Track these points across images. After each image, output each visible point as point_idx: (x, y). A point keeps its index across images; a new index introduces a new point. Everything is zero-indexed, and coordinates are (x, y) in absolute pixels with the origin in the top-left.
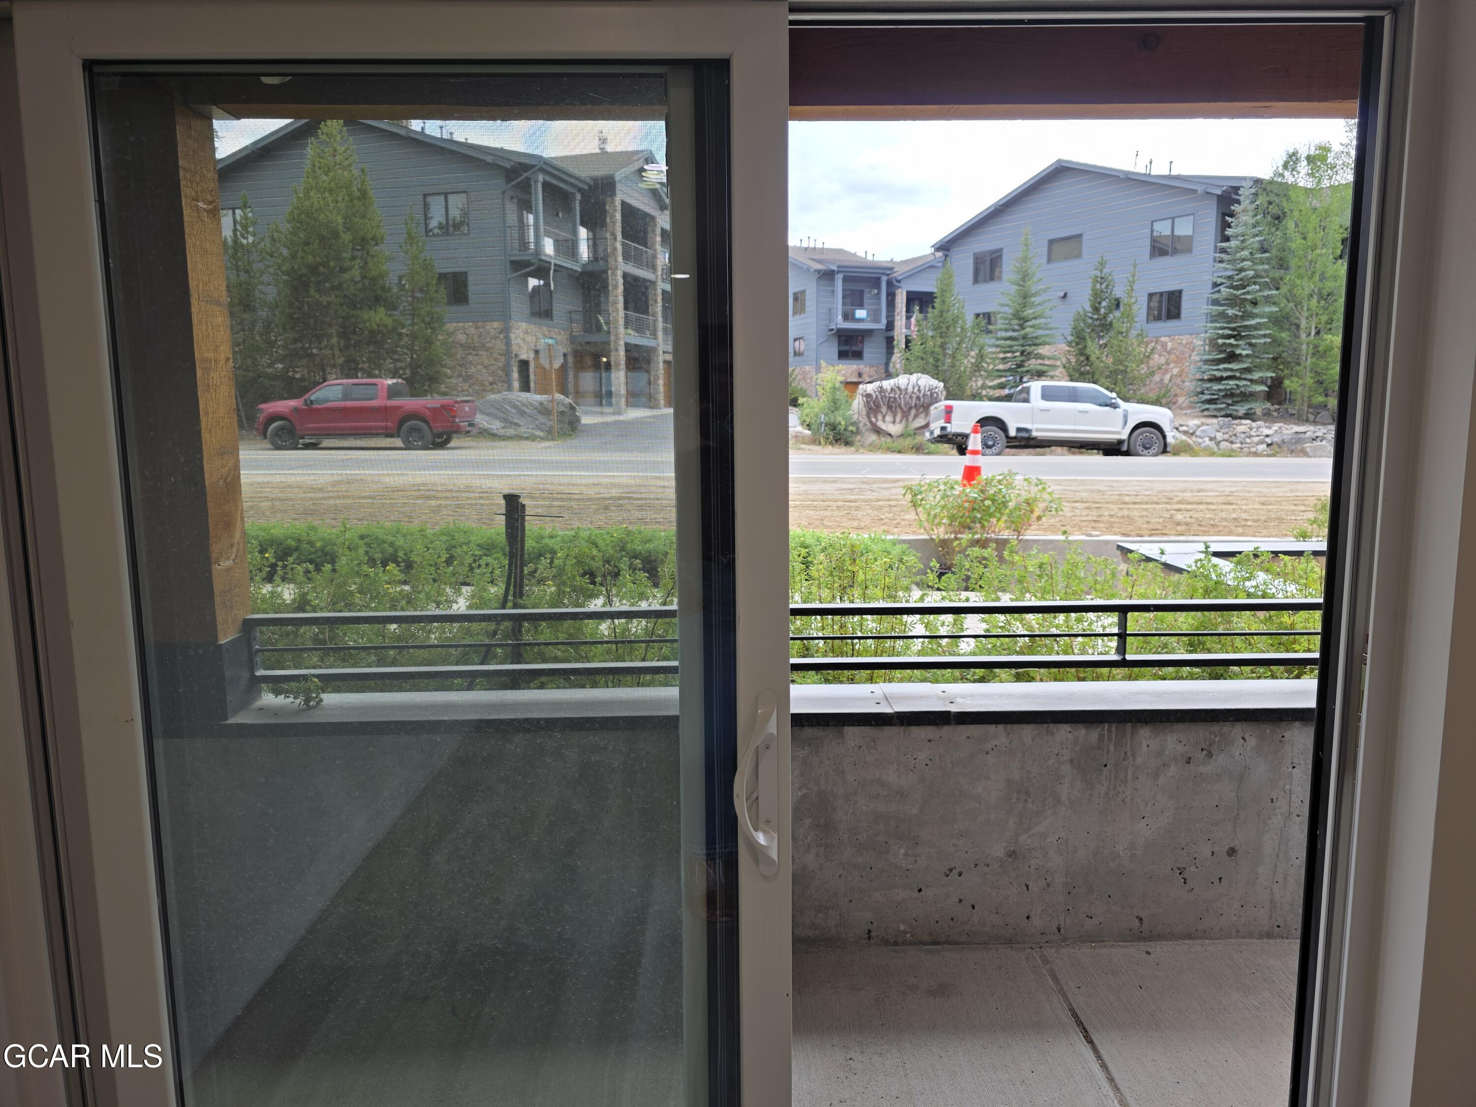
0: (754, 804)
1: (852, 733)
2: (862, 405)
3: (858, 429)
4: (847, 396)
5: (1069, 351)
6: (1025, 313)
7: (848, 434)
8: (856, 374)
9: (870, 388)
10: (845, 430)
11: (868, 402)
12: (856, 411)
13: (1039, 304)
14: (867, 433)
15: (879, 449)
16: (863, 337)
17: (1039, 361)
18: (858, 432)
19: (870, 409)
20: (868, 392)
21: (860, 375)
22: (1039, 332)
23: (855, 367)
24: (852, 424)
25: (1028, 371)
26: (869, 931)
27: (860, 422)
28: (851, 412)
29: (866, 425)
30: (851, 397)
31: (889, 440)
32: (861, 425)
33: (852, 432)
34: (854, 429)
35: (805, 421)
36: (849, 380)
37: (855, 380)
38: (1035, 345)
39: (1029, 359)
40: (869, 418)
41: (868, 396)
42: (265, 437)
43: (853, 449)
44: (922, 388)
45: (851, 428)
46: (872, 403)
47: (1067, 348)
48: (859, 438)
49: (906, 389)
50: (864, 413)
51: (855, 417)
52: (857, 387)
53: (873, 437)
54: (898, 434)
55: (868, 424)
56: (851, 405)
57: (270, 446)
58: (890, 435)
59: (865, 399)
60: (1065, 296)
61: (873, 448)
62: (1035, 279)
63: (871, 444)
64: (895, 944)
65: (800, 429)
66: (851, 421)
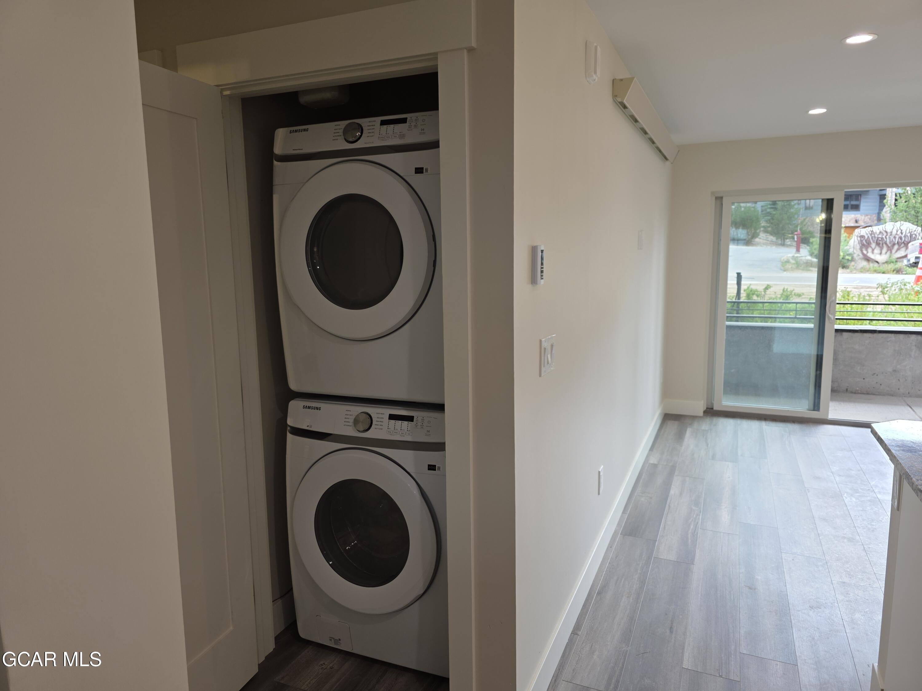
0: (829, 311)
1: (845, 334)
2: (857, 242)
3: (852, 258)
4: (846, 237)
7: (845, 261)
8: (854, 220)
9: (863, 232)
10: (843, 258)
11: (861, 241)
12: (852, 246)
14: (860, 261)
15: (868, 271)
16: (861, 195)
18: (853, 260)
19: (863, 245)
20: (862, 234)
21: (856, 221)
23: (853, 216)
24: (848, 255)
26: (847, 389)
27: (854, 253)
28: (848, 247)
29: (859, 255)
30: (849, 237)
31: (876, 265)
32: (855, 256)
33: (848, 260)
34: (850, 258)
35: (813, 253)
36: (847, 225)
37: (852, 225)
40: (862, 251)
41: (862, 237)
43: (848, 270)
44: (904, 231)
45: (847, 257)
46: (864, 242)
48: (853, 263)
49: (892, 232)
50: (858, 247)
51: (851, 251)
52: (854, 230)
53: (864, 263)
54: (883, 261)
55: (861, 255)
56: (848, 242)
58: (877, 262)
59: (859, 239)
61: (863, 270)
63: (862, 268)
64: (855, 393)
65: (809, 258)
66: (848, 253)
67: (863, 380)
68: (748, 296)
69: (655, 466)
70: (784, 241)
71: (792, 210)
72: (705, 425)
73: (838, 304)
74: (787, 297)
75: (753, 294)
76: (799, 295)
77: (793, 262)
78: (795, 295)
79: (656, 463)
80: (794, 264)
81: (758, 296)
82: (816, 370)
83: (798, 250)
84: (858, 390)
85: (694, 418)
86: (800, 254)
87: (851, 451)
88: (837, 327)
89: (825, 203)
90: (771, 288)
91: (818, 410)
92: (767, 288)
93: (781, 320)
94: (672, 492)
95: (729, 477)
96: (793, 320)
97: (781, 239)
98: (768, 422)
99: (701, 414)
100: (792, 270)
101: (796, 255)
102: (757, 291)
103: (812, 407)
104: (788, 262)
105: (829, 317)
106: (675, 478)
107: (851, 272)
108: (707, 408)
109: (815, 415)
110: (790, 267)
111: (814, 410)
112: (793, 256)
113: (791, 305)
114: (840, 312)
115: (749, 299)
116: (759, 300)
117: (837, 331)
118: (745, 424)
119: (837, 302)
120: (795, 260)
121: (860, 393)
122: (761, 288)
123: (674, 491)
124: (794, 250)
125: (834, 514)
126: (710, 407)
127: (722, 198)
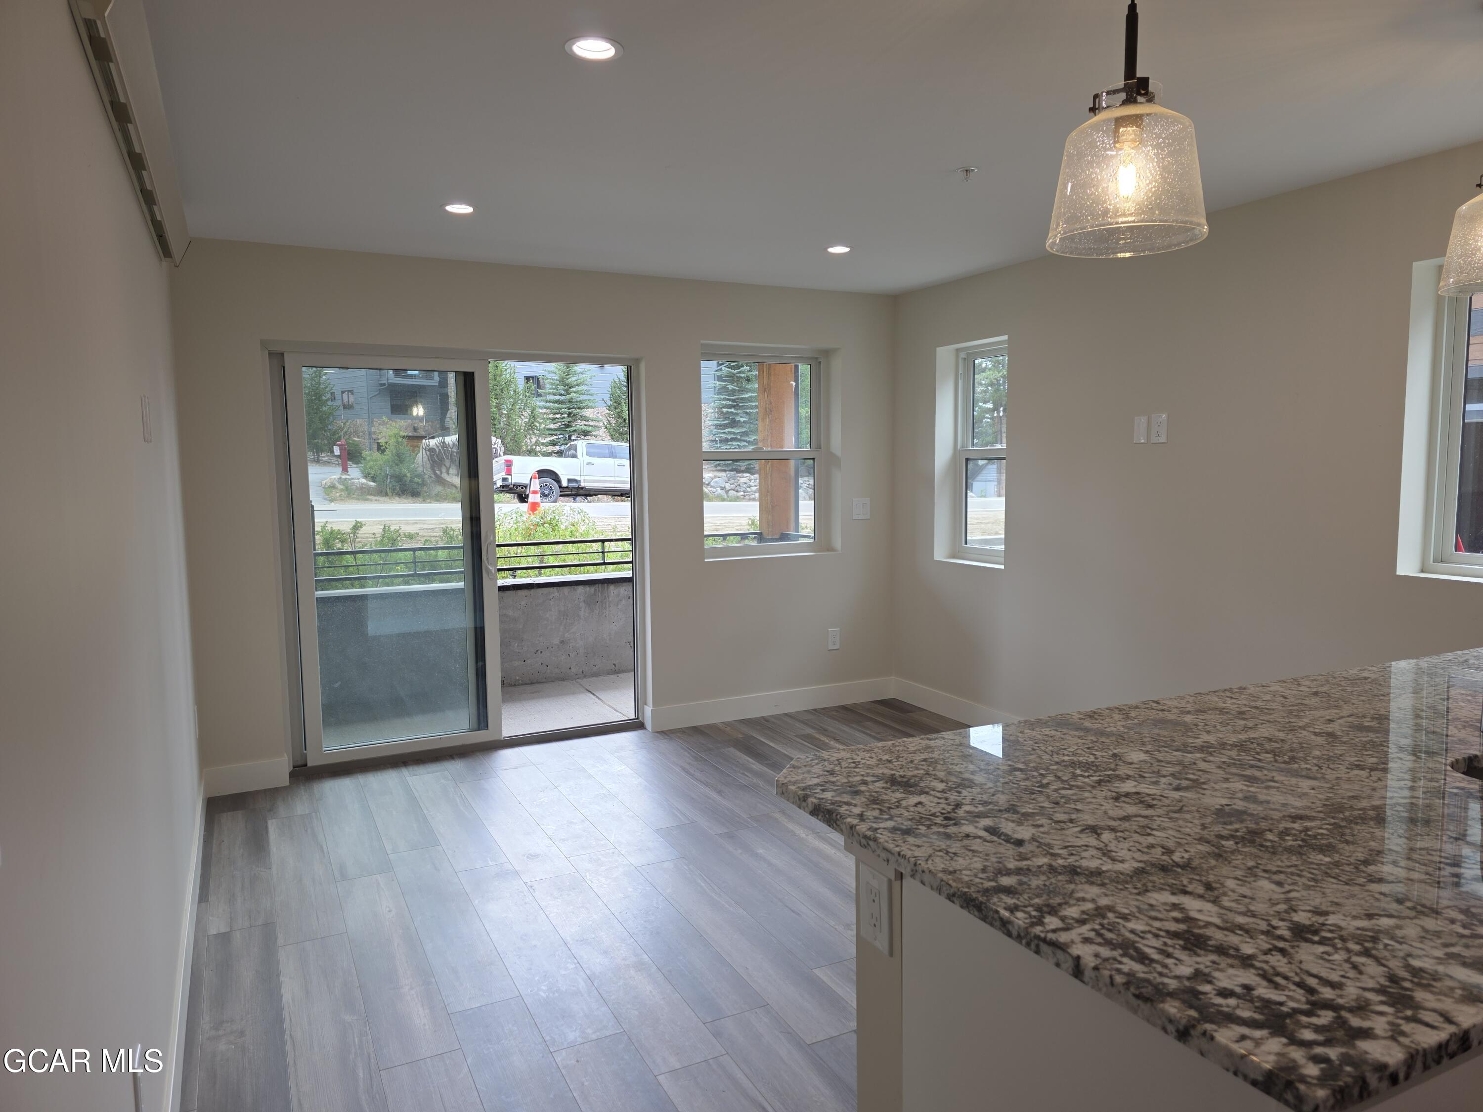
0: (487, 559)
2: (425, 459)
3: (423, 480)
4: (410, 450)
7: (415, 486)
10: (411, 481)
11: (431, 456)
12: (421, 464)
14: (432, 485)
16: (412, 392)
17: (583, 423)
18: (424, 484)
21: (415, 429)
22: (582, 397)
23: (409, 421)
24: (418, 476)
25: (575, 431)
27: (425, 474)
28: (415, 465)
29: (431, 477)
30: (413, 451)
32: (426, 477)
33: (418, 483)
34: (420, 481)
35: (369, 474)
36: (408, 435)
37: (415, 435)
40: (433, 470)
45: (416, 480)
48: (425, 488)
50: (429, 466)
51: (420, 469)
52: (418, 442)
53: (439, 488)
55: (433, 476)
56: (415, 459)
59: (428, 453)
61: (440, 498)
63: (437, 494)
64: (515, 685)
65: (364, 481)
66: (416, 473)
67: (523, 663)
68: (327, 542)
69: (225, 938)
70: (318, 456)
71: (324, 408)
72: (301, 804)
73: (499, 546)
74: (394, 541)
75: (335, 538)
76: (410, 537)
77: (341, 487)
78: (405, 535)
79: (223, 929)
80: (342, 490)
81: (343, 541)
82: (477, 662)
83: (345, 470)
84: (519, 680)
85: (273, 794)
86: (349, 475)
87: (556, 787)
88: (501, 582)
89: (461, 378)
90: (364, 527)
91: (486, 727)
92: (357, 527)
93: (387, 580)
94: (287, 996)
95: (390, 911)
96: (407, 579)
97: (314, 453)
98: (411, 768)
99: (285, 781)
100: (341, 499)
101: (344, 477)
102: (339, 532)
103: (475, 726)
104: (333, 487)
105: (487, 569)
106: (282, 955)
107: (424, 501)
108: (294, 767)
109: (482, 736)
110: (338, 495)
111: (479, 730)
112: (340, 478)
113: (401, 555)
114: (503, 558)
115: (329, 547)
116: (347, 548)
117: (502, 589)
118: (375, 781)
119: (497, 543)
120: (344, 485)
121: (522, 685)
122: (346, 528)
123: (290, 990)
124: (339, 469)
125: (590, 923)
126: (299, 763)
127: (282, 354)
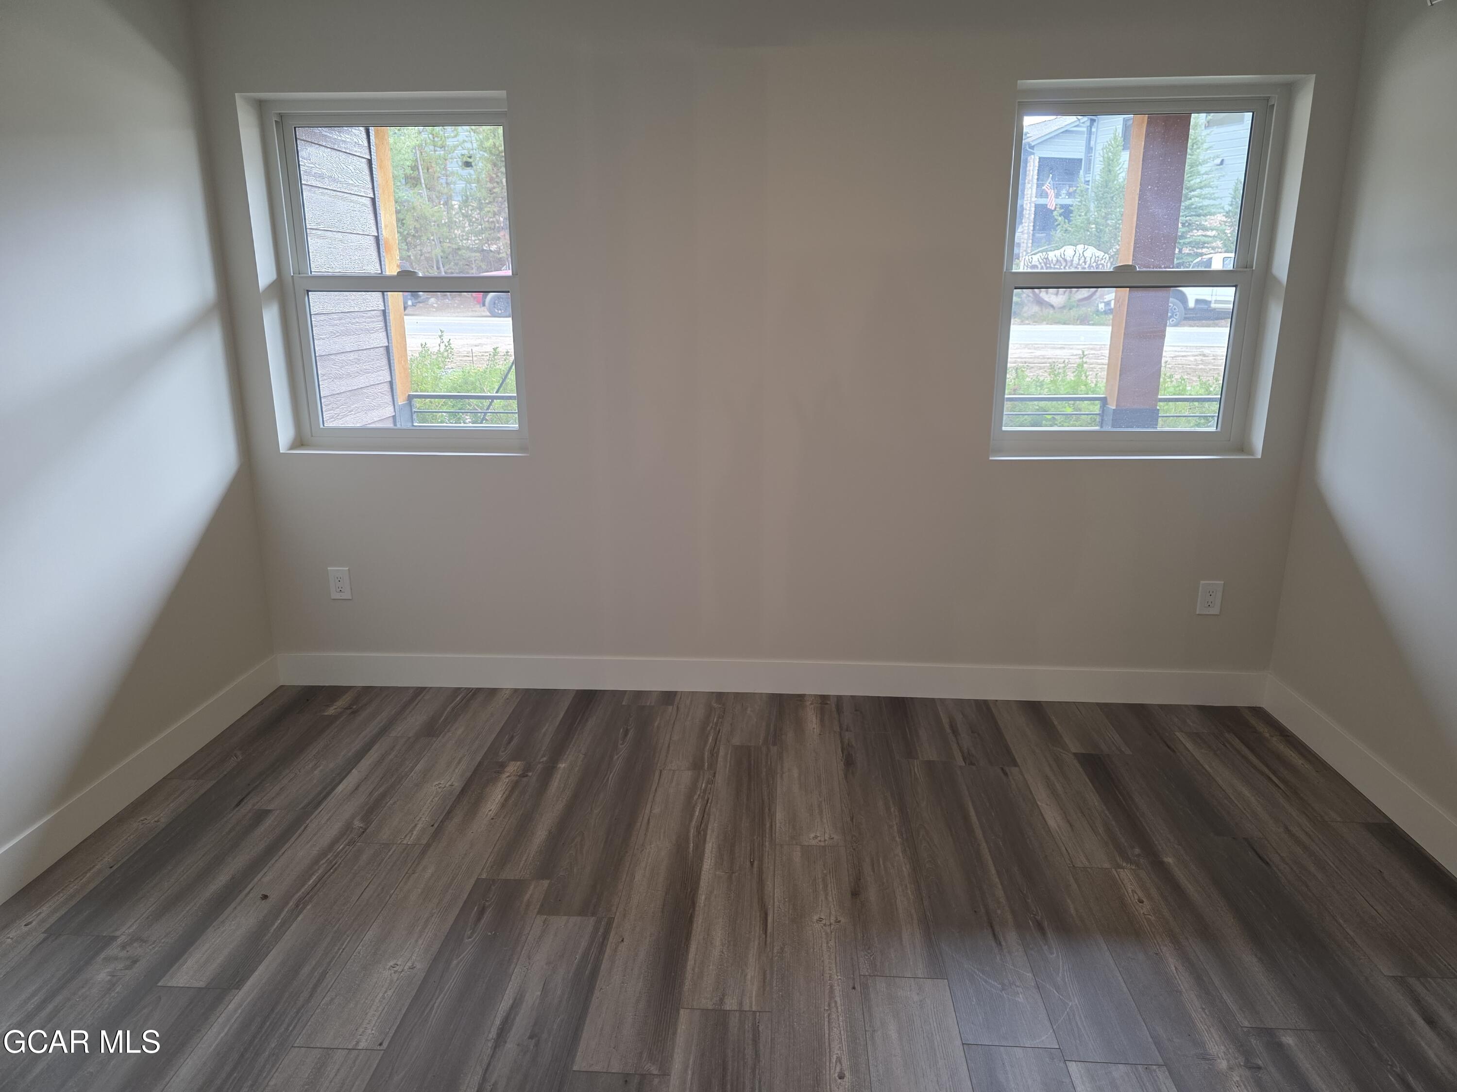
5: (1226, 222)
6: (1192, 182)
13: (1206, 173)
15: (1043, 320)
31: (1051, 311)
38: (1199, 215)
39: (1192, 230)
42: (484, 305)
44: (1088, 259)
47: (1224, 219)
49: (1072, 261)
54: (1060, 306)
57: (488, 314)
58: (1052, 306)
60: (1222, 162)
62: (1205, 146)
